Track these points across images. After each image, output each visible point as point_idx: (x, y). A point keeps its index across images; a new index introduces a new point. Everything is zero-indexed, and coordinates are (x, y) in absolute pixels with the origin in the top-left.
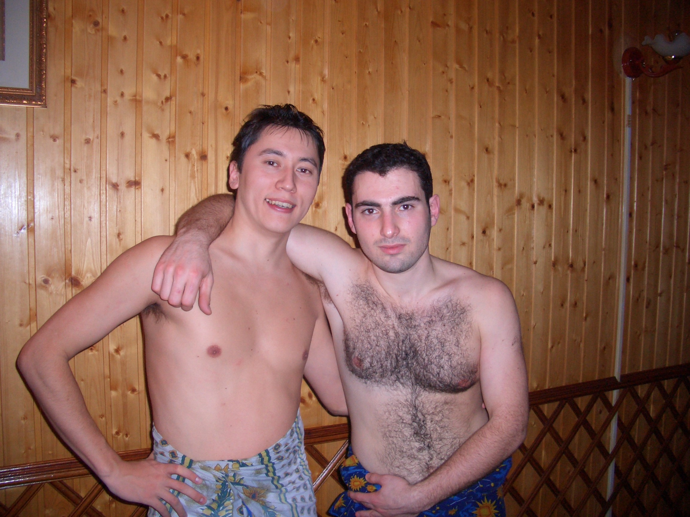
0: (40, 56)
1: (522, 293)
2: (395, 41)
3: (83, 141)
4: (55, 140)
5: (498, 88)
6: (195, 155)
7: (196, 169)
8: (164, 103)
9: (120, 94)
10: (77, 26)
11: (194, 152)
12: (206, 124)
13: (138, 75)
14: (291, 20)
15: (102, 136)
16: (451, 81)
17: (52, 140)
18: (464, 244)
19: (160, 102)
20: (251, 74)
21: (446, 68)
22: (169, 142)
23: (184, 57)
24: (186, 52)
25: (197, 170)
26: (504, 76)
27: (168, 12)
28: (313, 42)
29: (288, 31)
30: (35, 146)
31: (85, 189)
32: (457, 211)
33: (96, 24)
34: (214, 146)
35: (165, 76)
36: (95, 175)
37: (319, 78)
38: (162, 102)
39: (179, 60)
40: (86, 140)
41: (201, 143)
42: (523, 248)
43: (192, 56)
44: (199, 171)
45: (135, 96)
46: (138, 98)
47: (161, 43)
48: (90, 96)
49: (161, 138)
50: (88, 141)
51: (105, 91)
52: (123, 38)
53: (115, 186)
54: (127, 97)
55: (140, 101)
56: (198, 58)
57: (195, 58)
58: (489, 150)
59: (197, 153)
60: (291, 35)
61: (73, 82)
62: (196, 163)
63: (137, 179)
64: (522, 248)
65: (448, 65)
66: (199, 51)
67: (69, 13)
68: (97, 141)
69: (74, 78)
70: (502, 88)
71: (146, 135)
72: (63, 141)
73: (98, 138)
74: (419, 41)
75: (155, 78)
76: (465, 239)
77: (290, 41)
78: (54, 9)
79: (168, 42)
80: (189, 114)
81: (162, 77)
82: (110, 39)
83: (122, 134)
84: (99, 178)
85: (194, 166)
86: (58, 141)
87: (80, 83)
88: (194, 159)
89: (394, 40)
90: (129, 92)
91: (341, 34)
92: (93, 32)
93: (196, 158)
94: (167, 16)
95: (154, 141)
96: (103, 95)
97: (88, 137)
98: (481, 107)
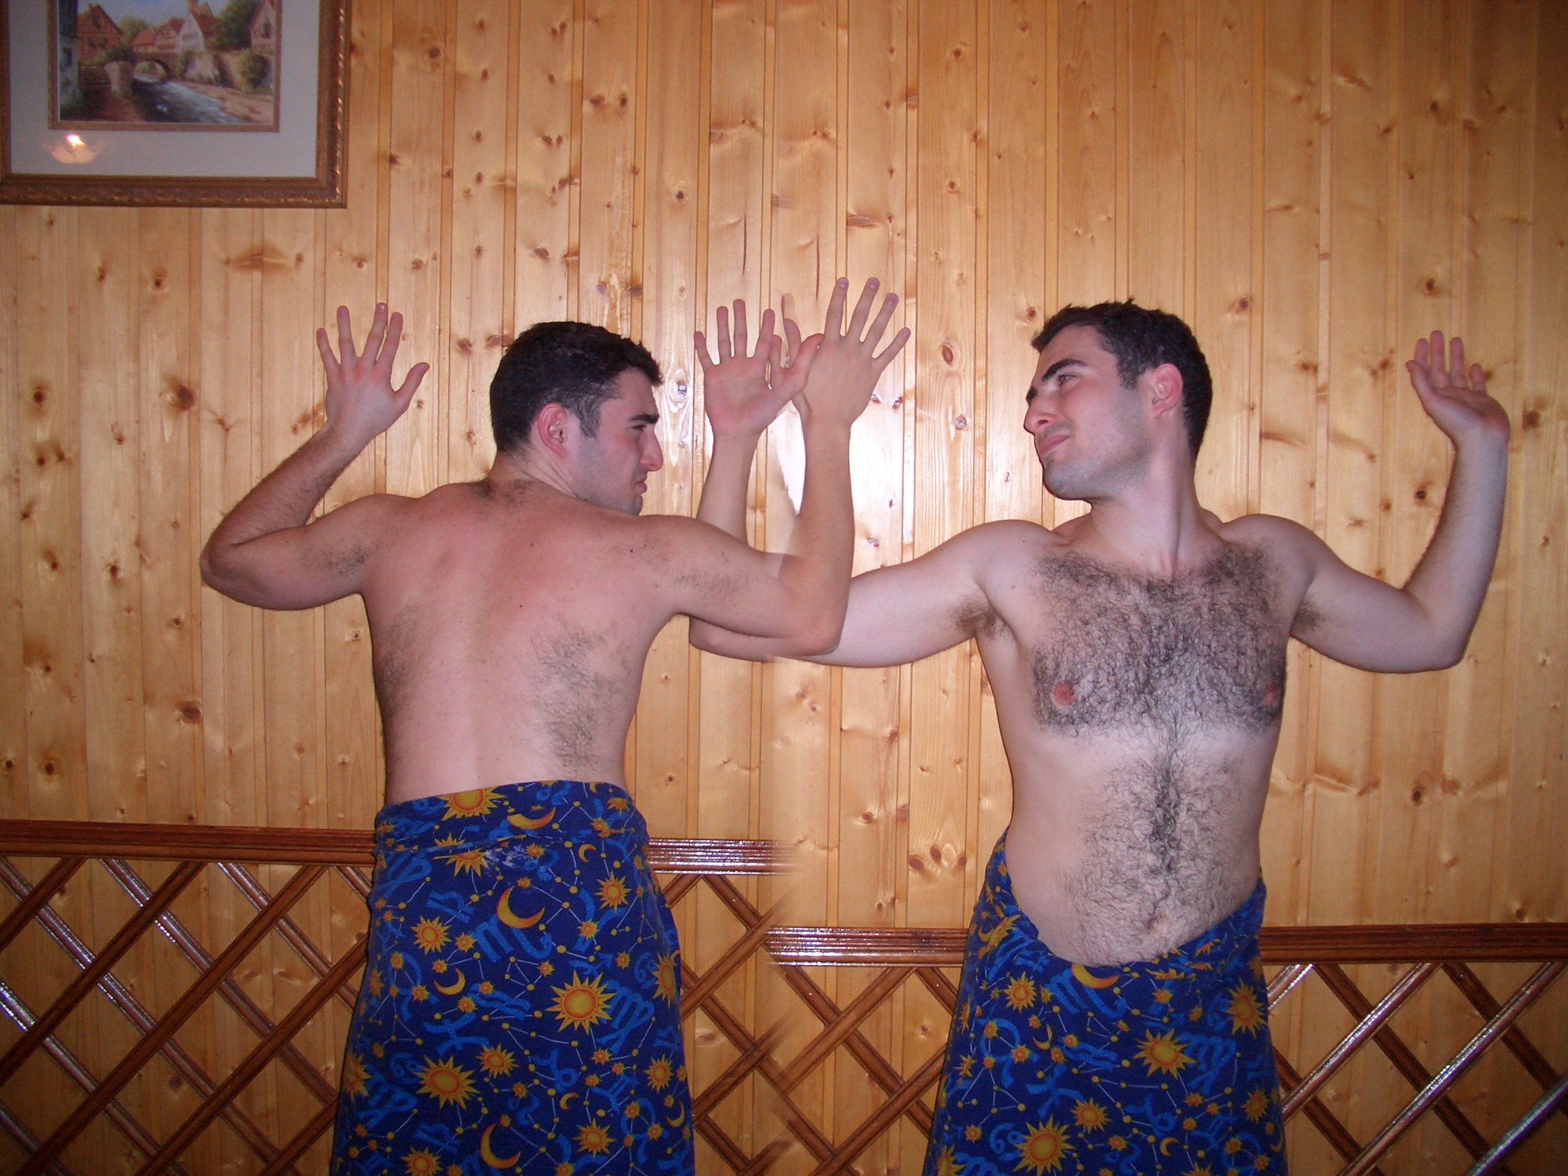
0: (333, 118)
1: (1540, 657)
2: (1164, 34)
3: (410, 266)
4: (360, 265)
5: (1468, 126)
6: (617, 286)
7: (618, 314)
8: (557, 190)
9: (475, 178)
10: (404, 60)
11: (614, 281)
12: (640, 228)
13: (510, 139)
14: (895, 12)
15: (444, 256)
16: (1319, 117)
17: (355, 265)
18: (1358, 523)
19: (550, 188)
20: (733, 125)
21: (1309, 88)
22: (568, 264)
23: (597, 102)
24: (600, 90)
25: (621, 316)
26: (1489, 92)
27: (565, 16)
28: (949, 54)
29: (889, 35)
30: (327, 275)
31: (412, 351)
32: (1338, 438)
33: (434, 53)
34: (654, 270)
35: (560, 140)
36: (429, 323)
37: (966, 137)
38: (554, 189)
39: (587, 107)
40: (414, 263)
41: (629, 264)
42: (1546, 540)
43: (612, 99)
44: (625, 317)
45: (503, 179)
46: (509, 183)
47: (551, 78)
48: (422, 183)
49: (550, 256)
50: (417, 265)
51: (449, 174)
52: (480, 74)
53: (465, 346)
54: (488, 182)
55: (514, 190)
56: (624, 101)
57: (618, 102)
58: (1436, 285)
59: (620, 283)
60: (894, 44)
61: (393, 160)
62: (618, 303)
63: (505, 332)
64: (1541, 541)
65: (1313, 79)
66: (625, 88)
67: (388, 38)
68: (432, 265)
69: (394, 152)
70: (1478, 123)
71: (524, 253)
72: (374, 266)
73: (435, 258)
74: (1230, 27)
75: (539, 143)
76: (1362, 512)
77: (893, 58)
78: (363, 35)
79: (565, 75)
80: (606, 209)
81: (554, 141)
82: (458, 79)
83: (479, 251)
84: (437, 332)
85: (615, 307)
86: (365, 265)
87: (405, 162)
88: (615, 295)
89: (1160, 32)
90: (491, 172)
91: (1019, 31)
92: (429, 68)
93: (619, 292)
94: (563, 26)
95: (538, 261)
96: (446, 181)
97: (417, 257)
98: (1412, 177)
